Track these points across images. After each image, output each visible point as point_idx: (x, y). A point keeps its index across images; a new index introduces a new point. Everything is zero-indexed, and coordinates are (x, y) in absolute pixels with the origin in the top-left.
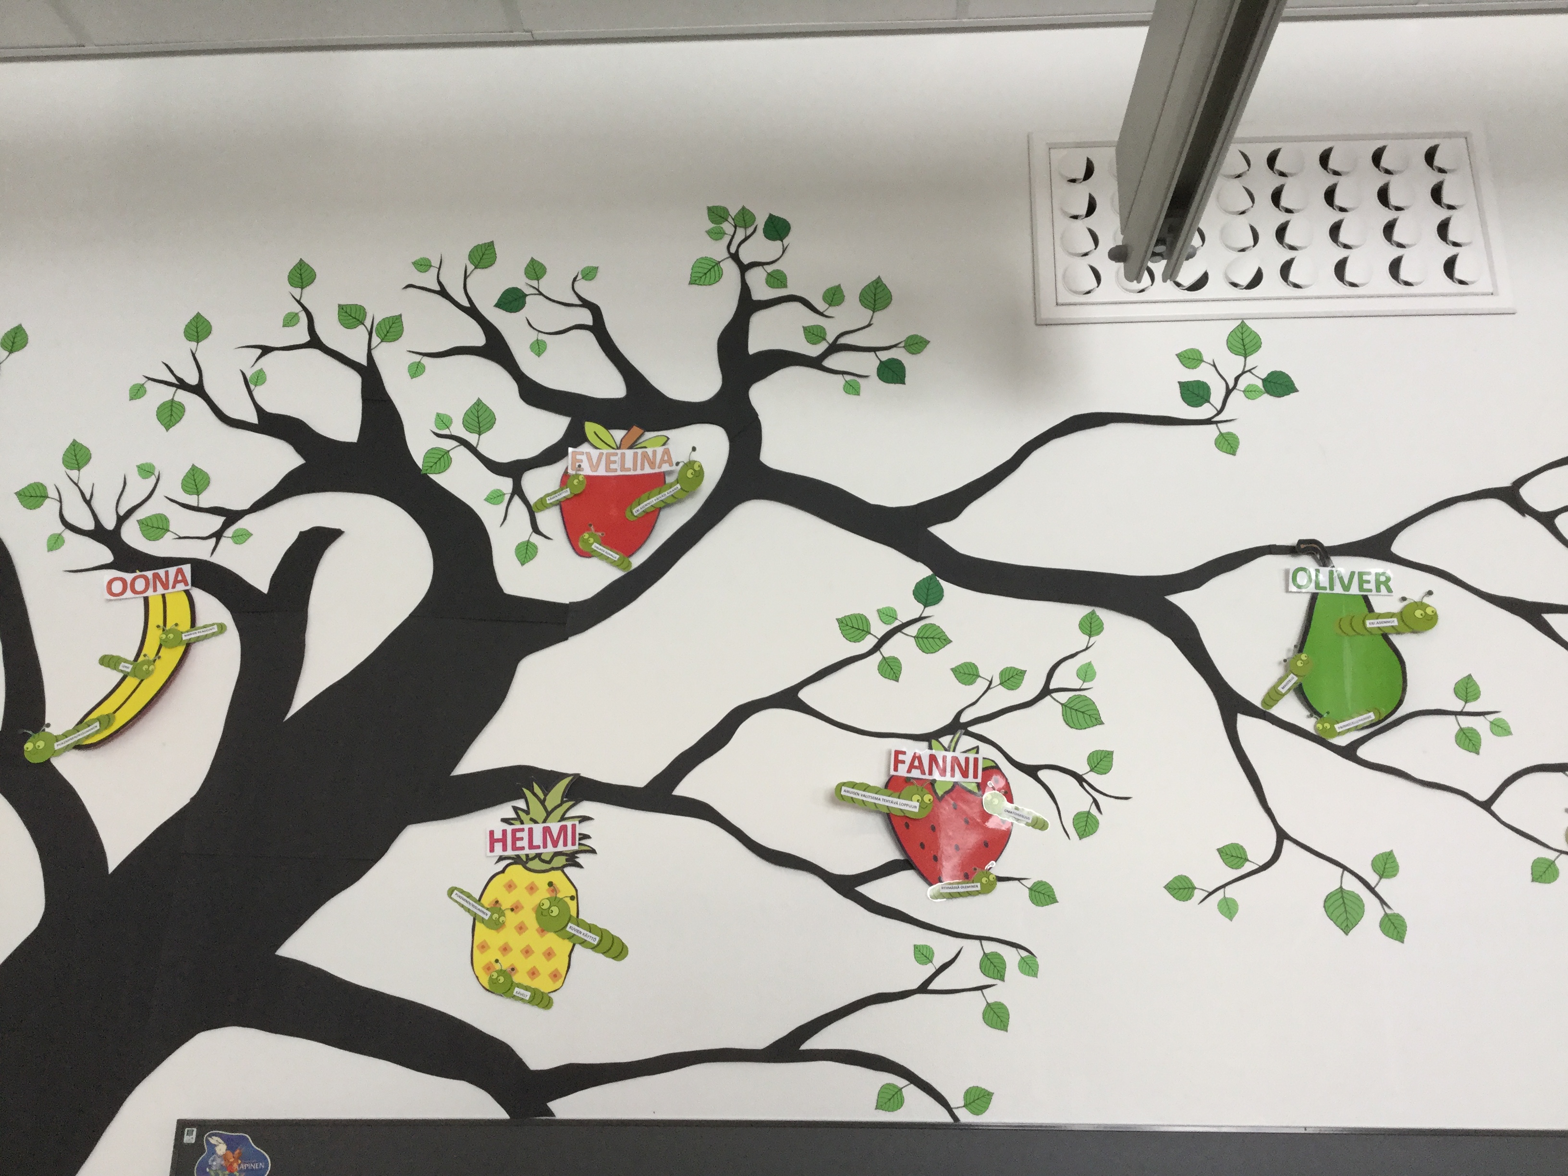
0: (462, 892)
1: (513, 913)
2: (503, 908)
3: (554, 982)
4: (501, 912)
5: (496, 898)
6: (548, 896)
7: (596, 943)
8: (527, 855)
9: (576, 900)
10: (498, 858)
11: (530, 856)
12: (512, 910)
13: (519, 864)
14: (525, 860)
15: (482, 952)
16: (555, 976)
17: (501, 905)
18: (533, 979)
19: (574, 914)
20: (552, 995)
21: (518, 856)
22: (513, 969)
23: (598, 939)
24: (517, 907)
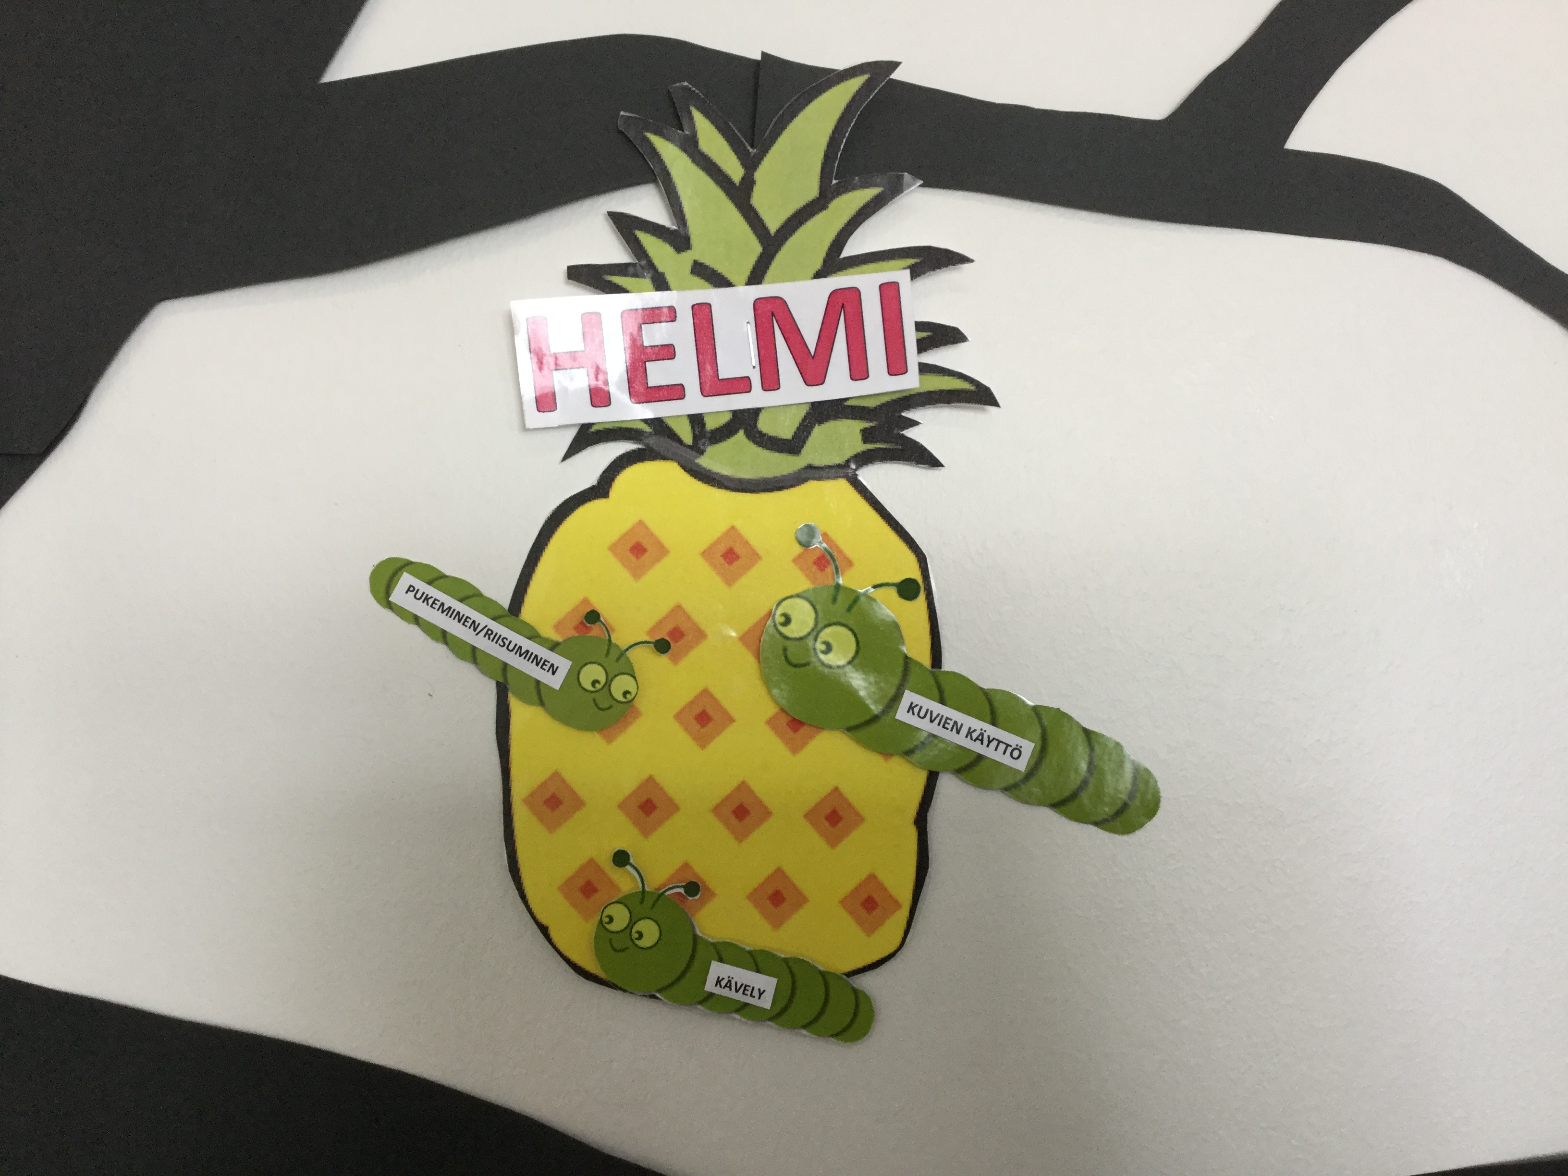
0: (435, 578)
1: (664, 659)
2: (621, 639)
3: (870, 929)
4: (614, 654)
5: (586, 601)
6: (803, 584)
7: (1021, 765)
8: (696, 420)
9: (922, 596)
10: (570, 435)
11: (711, 424)
12: (662, 646)
13: (664, 458)
14: (688, 438)
15: (552, 827)
16: (870, 904)
17: (608, 629)
18: (777, 923)
19: (921, 654)
20: (866, 982)
21: (658, 425)
22: (693, 888)
23: (1028, 747)
24: (677, 633)
